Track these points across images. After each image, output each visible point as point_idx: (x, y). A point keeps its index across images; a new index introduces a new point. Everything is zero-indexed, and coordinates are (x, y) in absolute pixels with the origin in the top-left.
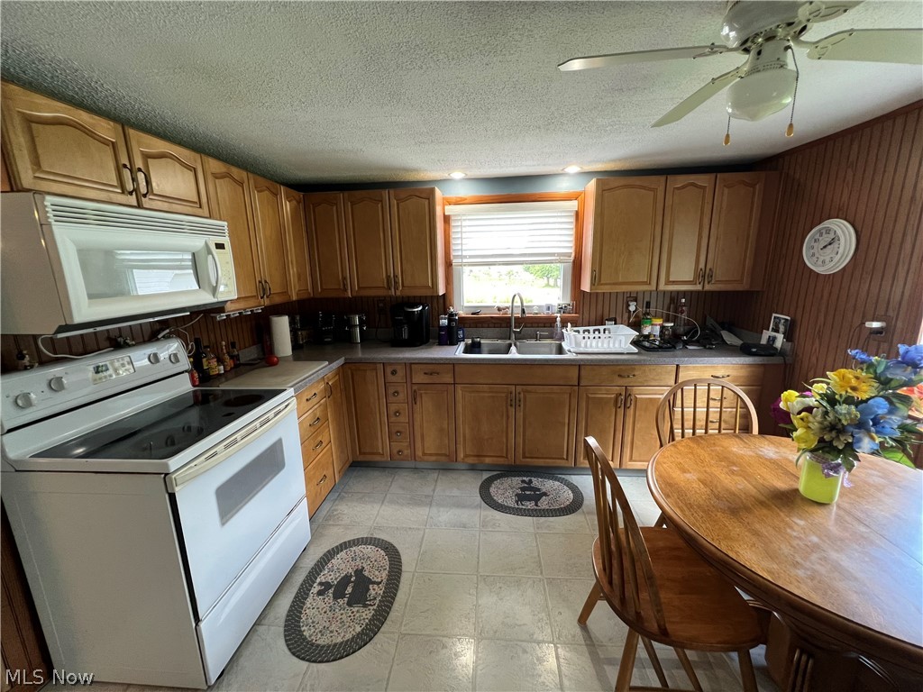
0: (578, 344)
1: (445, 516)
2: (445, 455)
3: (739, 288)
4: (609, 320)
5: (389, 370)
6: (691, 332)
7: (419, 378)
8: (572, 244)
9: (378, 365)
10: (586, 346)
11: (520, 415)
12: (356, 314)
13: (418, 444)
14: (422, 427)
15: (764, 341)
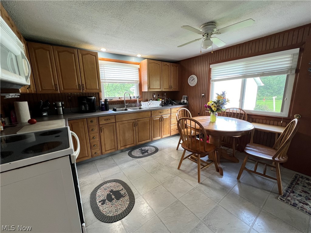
0: (148, 106)
1: (125, 165)
2: (114, 149)
3: (176, 90)
4: (151, 100)
5: (89, 121)
6: (167, 101)
7: (102, 122)
8: (138, 78)
9: (84, 119)
10: (150, 106)
11: (137, 129)
12: (59, 101)
13: (103, 147)
14: (104, 141)
15: (182, 102)
